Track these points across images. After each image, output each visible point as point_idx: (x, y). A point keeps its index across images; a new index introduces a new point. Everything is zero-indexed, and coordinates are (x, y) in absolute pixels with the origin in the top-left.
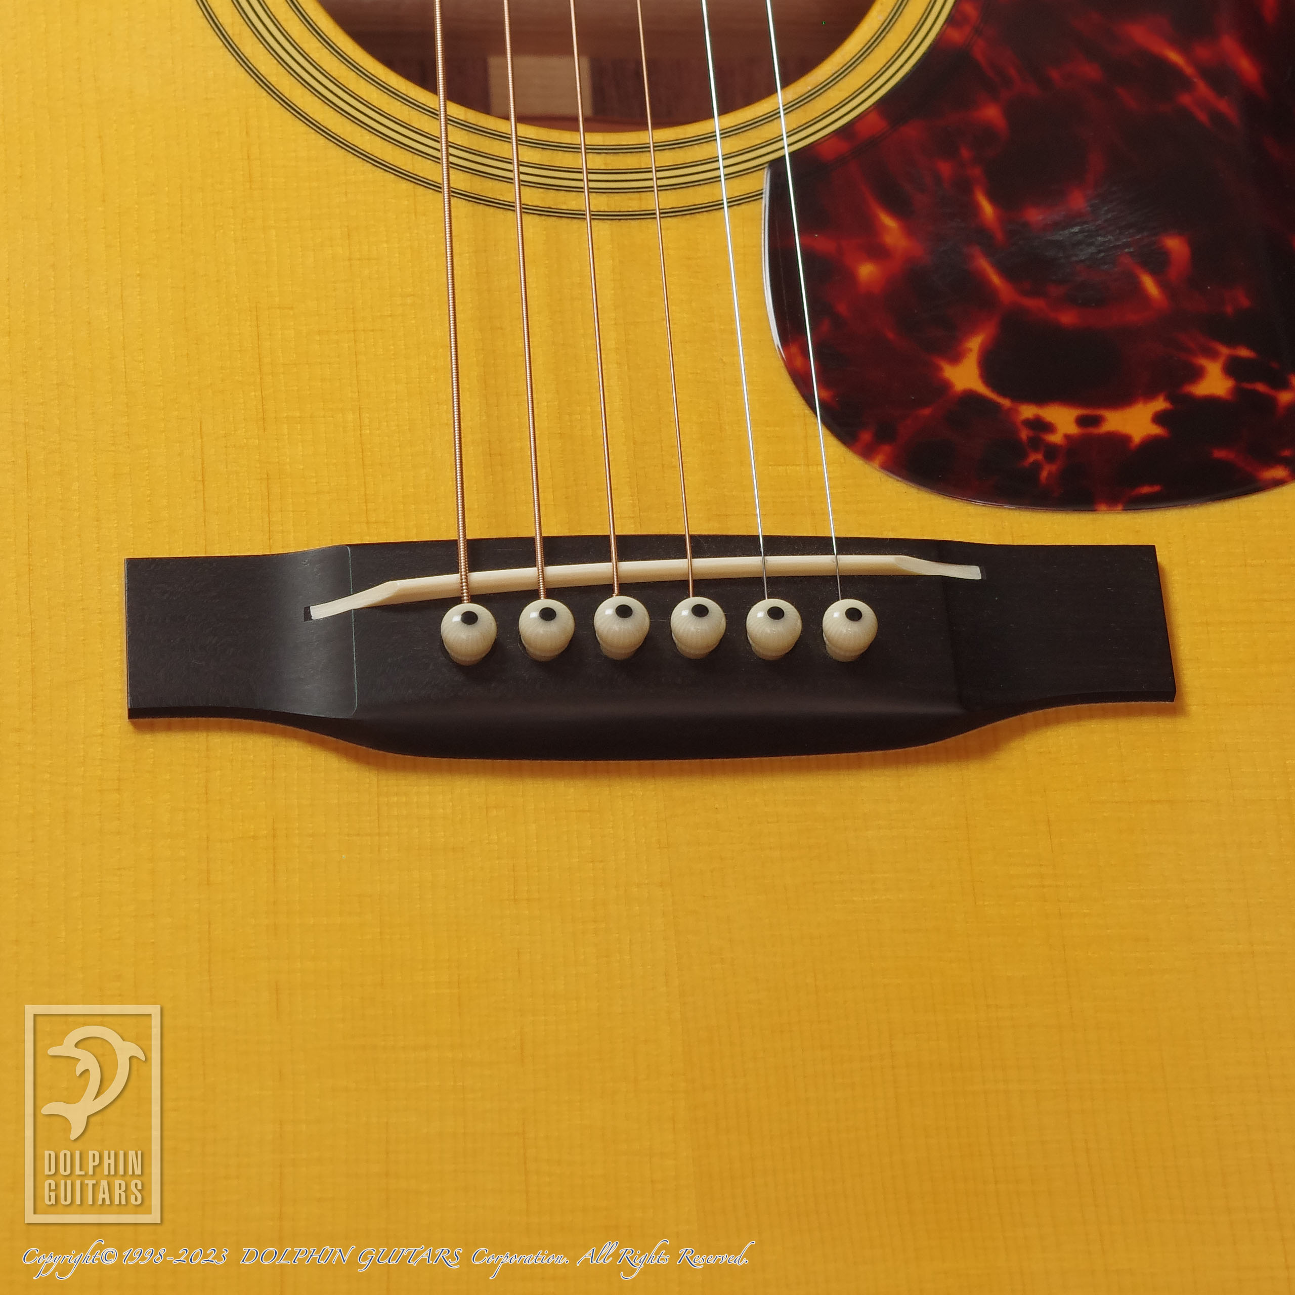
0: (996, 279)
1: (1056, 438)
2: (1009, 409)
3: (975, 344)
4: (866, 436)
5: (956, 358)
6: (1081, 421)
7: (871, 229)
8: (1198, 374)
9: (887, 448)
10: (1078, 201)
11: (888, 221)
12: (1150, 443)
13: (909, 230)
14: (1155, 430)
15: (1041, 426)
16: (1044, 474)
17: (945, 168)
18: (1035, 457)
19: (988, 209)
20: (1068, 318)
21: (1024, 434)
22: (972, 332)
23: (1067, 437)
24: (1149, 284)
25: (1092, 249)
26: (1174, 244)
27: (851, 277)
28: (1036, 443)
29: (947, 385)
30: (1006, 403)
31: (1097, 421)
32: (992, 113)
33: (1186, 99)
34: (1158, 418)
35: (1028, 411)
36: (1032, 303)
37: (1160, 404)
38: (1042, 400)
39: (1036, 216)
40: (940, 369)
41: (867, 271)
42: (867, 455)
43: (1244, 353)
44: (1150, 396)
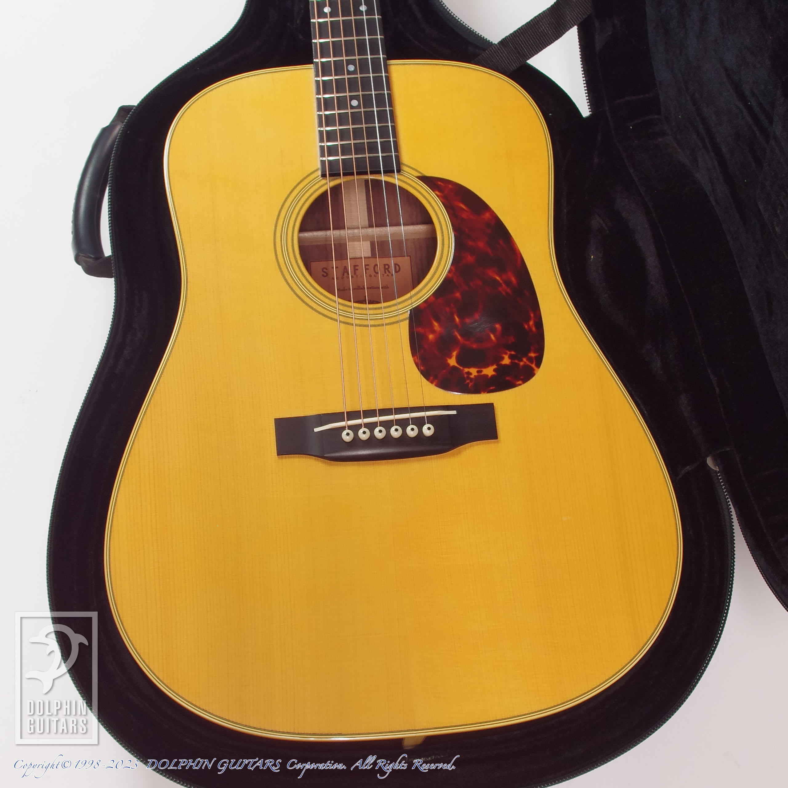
0: (459, 337)
1: (472, 376)
2: (462, 370)
3: (455, 354)
4: (431, 378)
5: (451, 358)
6: (478, 372)
7: (432, 326)
8: (503, 359)
9: (436, 381)
10: (477, 316)
11: (436, 324)
12: (493, 376)
13: (440, 326)
14: (494, 373)
15: (469, 373)
16: (470, 385)
17: (448, 309)
18: (468, 381)
19: (457, 319)
20: (474, 346)
21: (465, 376)
22: (454, 351)
23: (475, 376)
24: (492, 337)
25: (480, 329)
26: (498, 326)
27: (428, 338)
28: (468, 378)
29: (449, 364)
30: (461, 368)
31: (481, 371)
32: (458, 295)
33: (500, 289)
34: (494, 370)
35: (466, 370)
36: (467, 343)
37: (495, 367)
38: (469, 367)
39: (468, 321)
40: (447, 360)
41: (431, 337)
42: (432, 383)
43: (513, 353)
44: (492, 365)
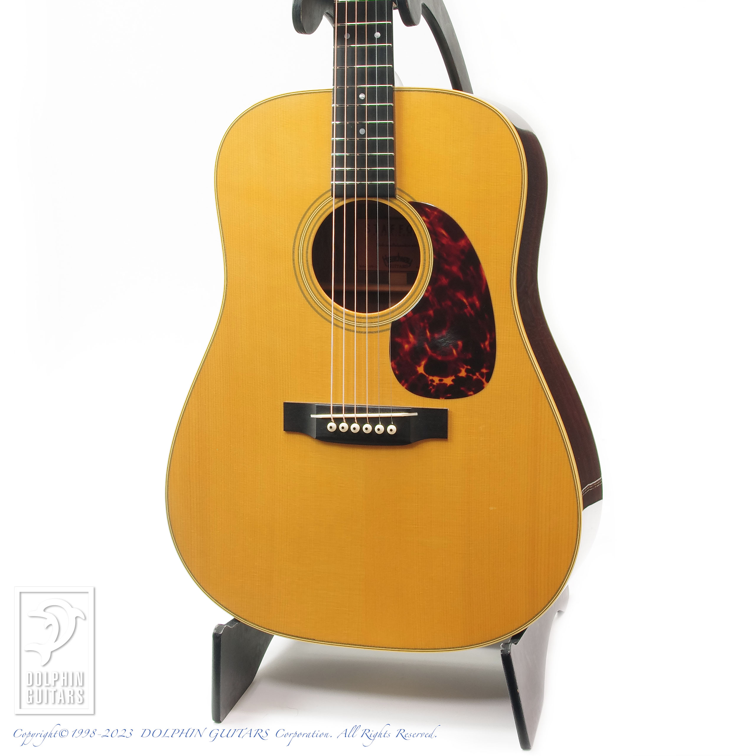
0: (428, 349)
1: (435, 384)
2: (428, 377)
3: (423, 363)
4: (403, 382)
5: (420, 366)
6: (440, 380)
7: (408, 337)
8: (460, 371)
9: (406, 384)
10: (444, 333)
11: (411, 336)
12: (451, 385)
13: (414, 338)
14: (452, 383)
15: (433, 381)
16: (432, 391)
17: (422, 324)
18: (431, 387)
19: (428, 334)
20: (439, 358)
21: (430, 382)
22: (422, 361)
23: (437, 383)
24: (454, 351)
25: (445, 344)
26: (460, 343)
27: (404, 348)
28: (432, 384)
29: (417, 371)
30: (427, 376)
31: (442, 380)
32: (431, 312)
33: (466, 310)
34: (453, 381)
35: (431, 378)
36: (434, 355)
37: (453, 378)
38: (433, 376)
39: (436, 336)
40: (417, 368)
41: (406, 346)
42: (403, 385)
43: (469, 367)
44: (452, 376)
